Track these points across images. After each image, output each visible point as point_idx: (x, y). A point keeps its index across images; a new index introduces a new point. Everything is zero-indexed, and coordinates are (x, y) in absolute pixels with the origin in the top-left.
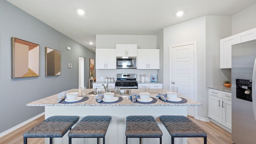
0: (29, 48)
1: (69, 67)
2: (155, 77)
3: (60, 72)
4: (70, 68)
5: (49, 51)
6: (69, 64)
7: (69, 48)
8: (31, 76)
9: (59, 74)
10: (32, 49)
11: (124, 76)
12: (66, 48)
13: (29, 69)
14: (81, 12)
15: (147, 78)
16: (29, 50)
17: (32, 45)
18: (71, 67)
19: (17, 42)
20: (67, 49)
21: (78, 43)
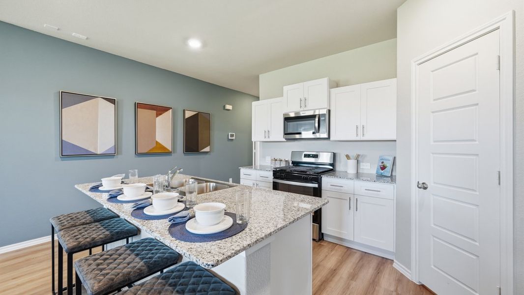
0: (157, 114)
1: (230, 138)
2: (389, 165)
3: (209, 147)
4: (233, 140)
5: (188, 114)
6: (230, 134)
7: (229, 107)
8: (160, 151)
9: (207, 149)
10: (161, 114)
11: (306, 156)
12: (224, 106)
13: (157, 142)
14: (195, 44)
15: (369, 164)
16: (157, 116)
17: (160, 110)
18: (234, 138)
19: (139, 108)
20: (226, 108)
21: (250, 95)
